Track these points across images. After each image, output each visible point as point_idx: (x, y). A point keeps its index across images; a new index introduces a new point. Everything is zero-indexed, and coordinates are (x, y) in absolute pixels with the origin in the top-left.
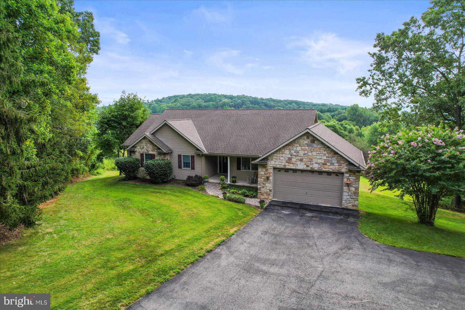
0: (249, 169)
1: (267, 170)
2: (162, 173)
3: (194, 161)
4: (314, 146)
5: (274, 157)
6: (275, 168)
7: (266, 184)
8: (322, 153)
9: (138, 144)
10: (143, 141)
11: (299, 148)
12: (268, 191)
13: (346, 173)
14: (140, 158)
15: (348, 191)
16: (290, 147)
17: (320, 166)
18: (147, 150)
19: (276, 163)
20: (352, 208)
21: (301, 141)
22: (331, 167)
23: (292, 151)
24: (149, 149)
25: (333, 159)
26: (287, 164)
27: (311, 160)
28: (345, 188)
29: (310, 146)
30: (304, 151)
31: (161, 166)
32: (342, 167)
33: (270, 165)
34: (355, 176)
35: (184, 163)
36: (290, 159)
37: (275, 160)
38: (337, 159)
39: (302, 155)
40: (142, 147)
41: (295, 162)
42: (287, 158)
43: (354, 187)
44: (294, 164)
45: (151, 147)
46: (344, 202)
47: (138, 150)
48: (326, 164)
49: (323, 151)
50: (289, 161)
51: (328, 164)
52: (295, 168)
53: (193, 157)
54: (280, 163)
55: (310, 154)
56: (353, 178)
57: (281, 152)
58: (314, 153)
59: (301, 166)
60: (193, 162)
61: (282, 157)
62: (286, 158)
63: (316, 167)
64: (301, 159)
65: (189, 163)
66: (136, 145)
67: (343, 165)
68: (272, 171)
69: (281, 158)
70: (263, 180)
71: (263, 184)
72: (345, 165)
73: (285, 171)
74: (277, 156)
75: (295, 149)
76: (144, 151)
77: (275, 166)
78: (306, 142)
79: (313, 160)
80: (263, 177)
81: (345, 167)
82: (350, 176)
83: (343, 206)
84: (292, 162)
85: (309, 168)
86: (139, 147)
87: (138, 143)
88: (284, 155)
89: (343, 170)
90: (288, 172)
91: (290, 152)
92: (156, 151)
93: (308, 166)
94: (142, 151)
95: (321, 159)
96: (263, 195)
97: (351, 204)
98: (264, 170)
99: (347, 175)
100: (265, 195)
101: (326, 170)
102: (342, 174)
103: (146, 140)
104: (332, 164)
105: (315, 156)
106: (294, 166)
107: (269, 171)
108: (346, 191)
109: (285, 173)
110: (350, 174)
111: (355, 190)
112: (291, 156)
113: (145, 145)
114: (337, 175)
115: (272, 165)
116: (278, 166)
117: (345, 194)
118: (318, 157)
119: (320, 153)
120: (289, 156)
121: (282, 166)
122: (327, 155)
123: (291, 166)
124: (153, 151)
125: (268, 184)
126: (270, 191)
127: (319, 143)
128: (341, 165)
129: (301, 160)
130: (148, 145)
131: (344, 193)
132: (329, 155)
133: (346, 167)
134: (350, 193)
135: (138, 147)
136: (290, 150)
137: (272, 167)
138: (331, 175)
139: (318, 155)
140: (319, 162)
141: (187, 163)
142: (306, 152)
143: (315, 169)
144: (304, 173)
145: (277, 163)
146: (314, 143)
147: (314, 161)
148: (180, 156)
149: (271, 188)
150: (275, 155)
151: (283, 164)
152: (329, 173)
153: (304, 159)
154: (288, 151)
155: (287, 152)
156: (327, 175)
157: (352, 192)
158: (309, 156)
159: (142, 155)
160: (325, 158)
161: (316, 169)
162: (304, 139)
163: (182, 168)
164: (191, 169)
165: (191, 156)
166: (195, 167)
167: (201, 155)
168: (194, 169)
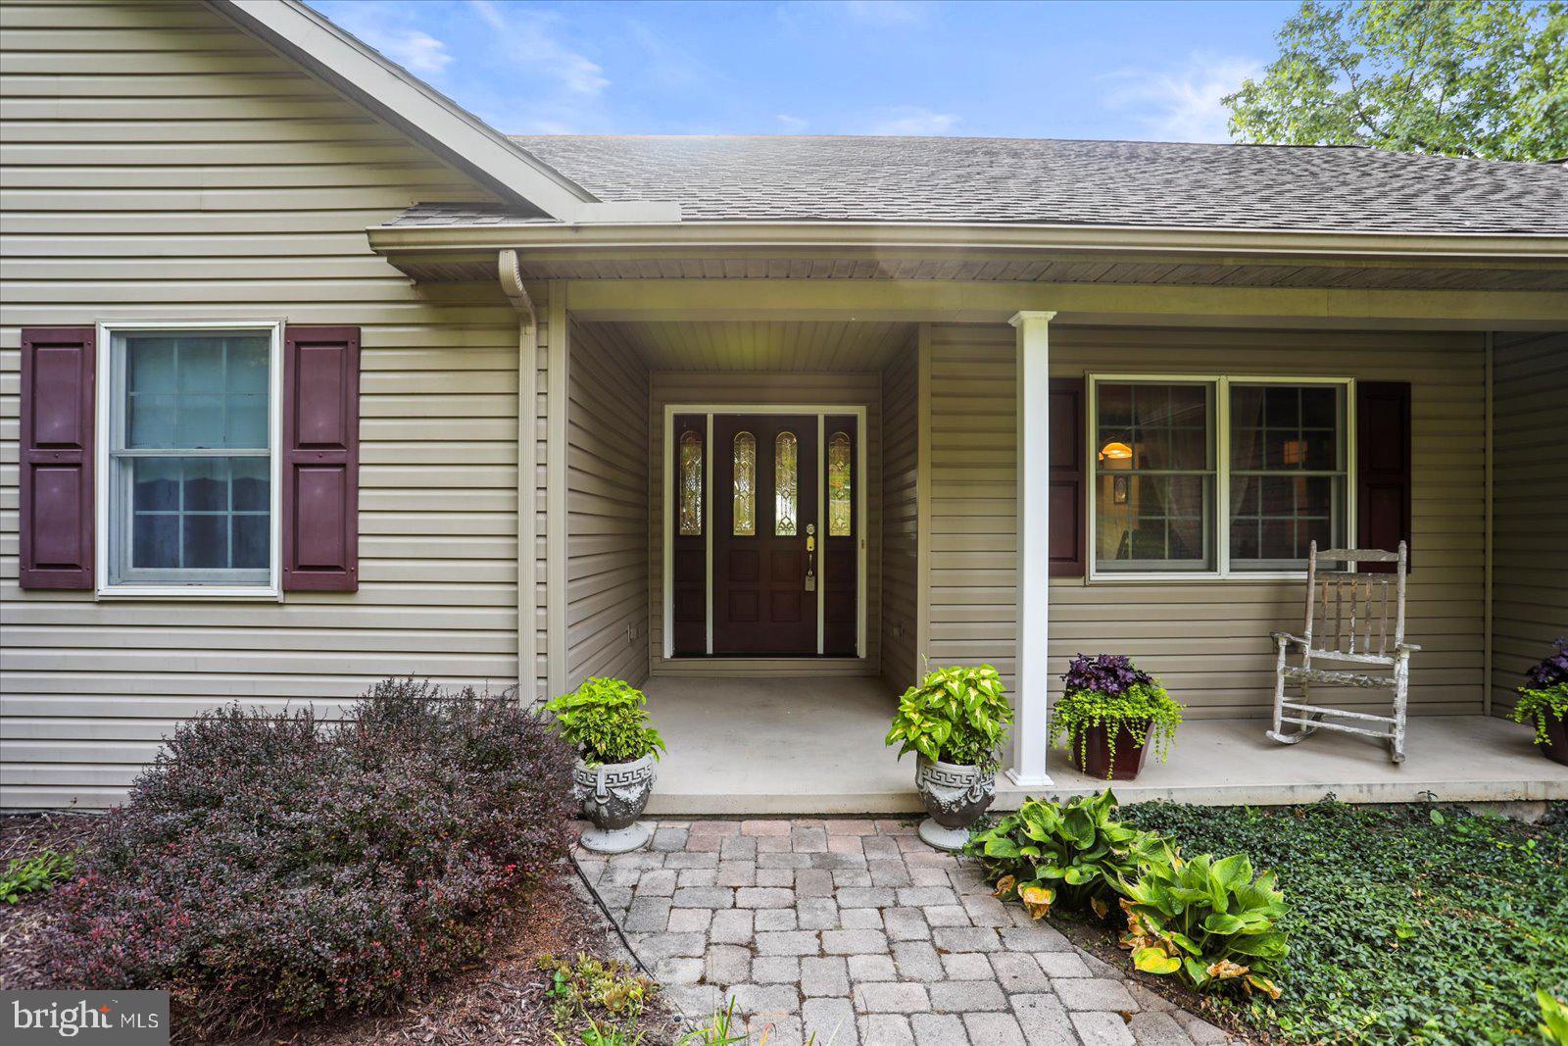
163: (103, 588)
164: (274, 590)
165: (300, 340)
166: (365, 546)
167: (508, 264)
168: (351, 588)
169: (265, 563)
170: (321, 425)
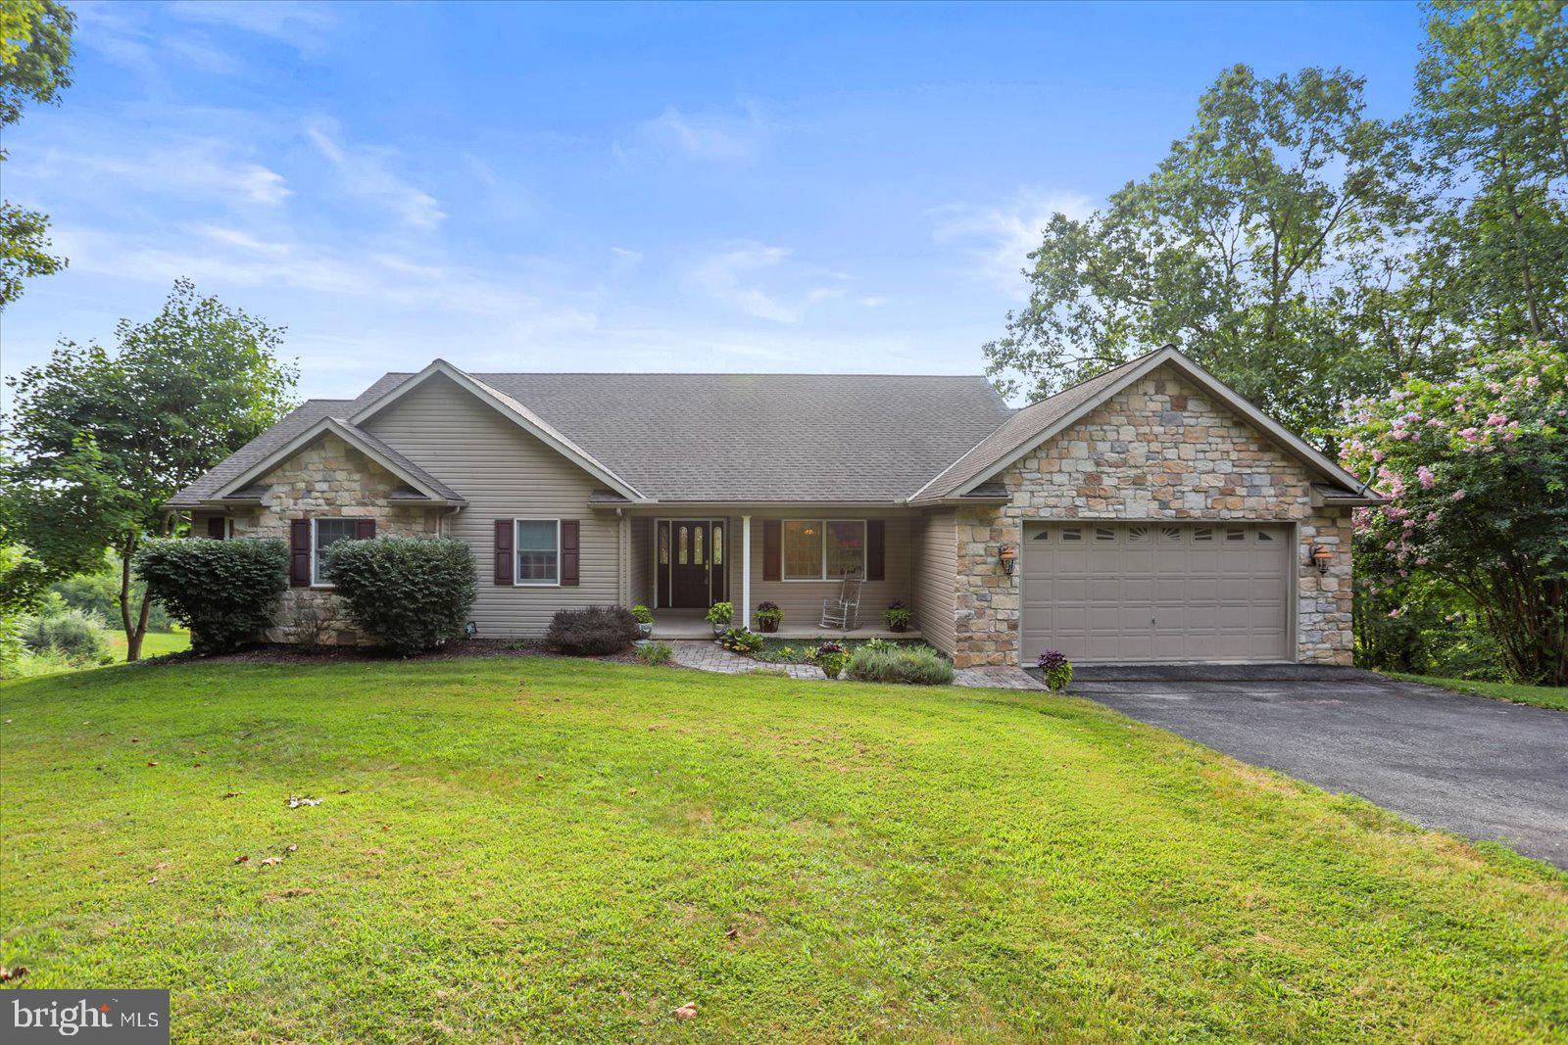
0: (818, 573)
1: (996, 534)
2: (432, 594)
3: (577, 547)
4: (1186, 421)
5: (1028, 476)
6: (1028, 525)
7: (995, 597)
8: (1214, 447)
9: (279, 472)
10: (313, 458)
11: (1128, 433)
12: (1003, 627)
13: (1306, 521)
14: (286, 543)
15: (1315, 594)
16: (1091, 428)
17: (1209, 501)
18: (329, 502)
19: (1036, 501)
20: (1331, 660)
21: (1136, 402)
22: (1252, 502)
23: (1103, 447)
24: (344, 497)
25: (1254, 470)
26: (1079, 502)
27: (1176, 479)
28: (1306, 583)
29: (1170, 421)
30: (1149, 442)
31: (428, 561)
32: (1289, 499)
33: (1011, 513)
34: (1335, 531)
35: (524, 559)
36: (1093, 479)
37: (1033, 488)
38: (1271, 470)
39: (1141, 461)
40: (302, 485)
41: (1112, 492)
42: (1081, 477)
43: (1337, 576)
44: (1112, 501)
45: (356, 486)
46: (1303, 639)
47: (275, 502)
48: (1232, 493)
49: (1219, 440)
50: (1091, 485)
51: (1241, 491)
52: (1113, 515)
53: (571, 528)
54: (1052, 501)
55: (1171, 454)
56: (1330, 539)
57: (1054, 453)
58: (1187, 451)
59: (1139, 508)
60: (572, 550)
61: (1060, 471)
62: (1075, 475)
63: (1195, 506)
64: (1137, 477)
65: (552, 558)
66: (267, 481)
67: (1292, 490)
68: (1017, 535)
69: (1058, 478)
70: (978, 580)
71: (981, 598)
72: (1299, 491)
73: (1066, 537)
74: (1038, 471)
75: (1111, 436)
76: (313, 506)
77: (1031, 512)
78: (1152, 406)
79: (1185, 476)
80: (979, 569)
81: (1300, 500)
82: (1319, 534)
83: (1300, 657)
84: (1102, 493)
85: (1169, 514)
86: (287, 488)
87: (279, 465)
88: (1067, 464)
89: (1295, 512)
90: (1079, 538)
91: (1092, 449)
92: (381, 502)
93: (1164, 505)
94: (298, 510)
95: (1213, 471)
96: (981, 650)
97: (1328, 645)
98: (986, 533)
99: (1310, 530)
100: (990, 646)
101: (1235, 514)
102: (1288, 528)
103: (330, 452)
104: (1253, 490)
105: (1191, 463)
106: (1110, 508)
107: (1005, 539)
108: (1309, 594)
109: (1068, 542)
110: (1319, 523)
111: (1339, 585)
112: (1098, 464)
113: (318, 476)
114: (1263, 537)
115: (1018, 512)
116: (1045, 514)
117: (1305, 606)
118: (1201, 466)
119: (1206, 447)
120: (1090, 467)
121: (1060, 514)
122: (1234, 456)
123: (1099, 507)
124: (365, 505)
125: (1003, 598)
126: (1013, 626)
127: (1201, 409)
128: (1283, 494)
129: (1138, 482)
130: (341, 475)
131: (1303, 602)
132: (1242, 455)
133: (1306, 499)
134: (1321, 601)
135: (280, 489)
136: (1091, 439)
137: (1017, 520)
138: (1241, 537)
139: (1201, 456)
140: (1204, 484)
141: (539, 558)
142: (1155, 447)
143: (1192, 513)
144: (1144, 539)
145: (1038, 500)
146: (1184, 409)
147: (1189, 481)
148: (503, 528)
149: (1017, 615)
150: (1033, 464)
151: (1067, 501)
152: (1235, 530)
153: (1149, 477)
154: (1084, 445)
155: (1080, 449)
156: (1229, 538)
157: (1330, 594)
158: (1170, 463)
159: (299, 527)
160: (1227, 467)
161: (1196, 513)
162: (1145, 394)
163: (516, 584)
164: (558, 585)
165: (564, 523)
166: (581, 573)
167: (619, 511)
168: (578, 584)
169: (556, 577)
170: (570, 544)
